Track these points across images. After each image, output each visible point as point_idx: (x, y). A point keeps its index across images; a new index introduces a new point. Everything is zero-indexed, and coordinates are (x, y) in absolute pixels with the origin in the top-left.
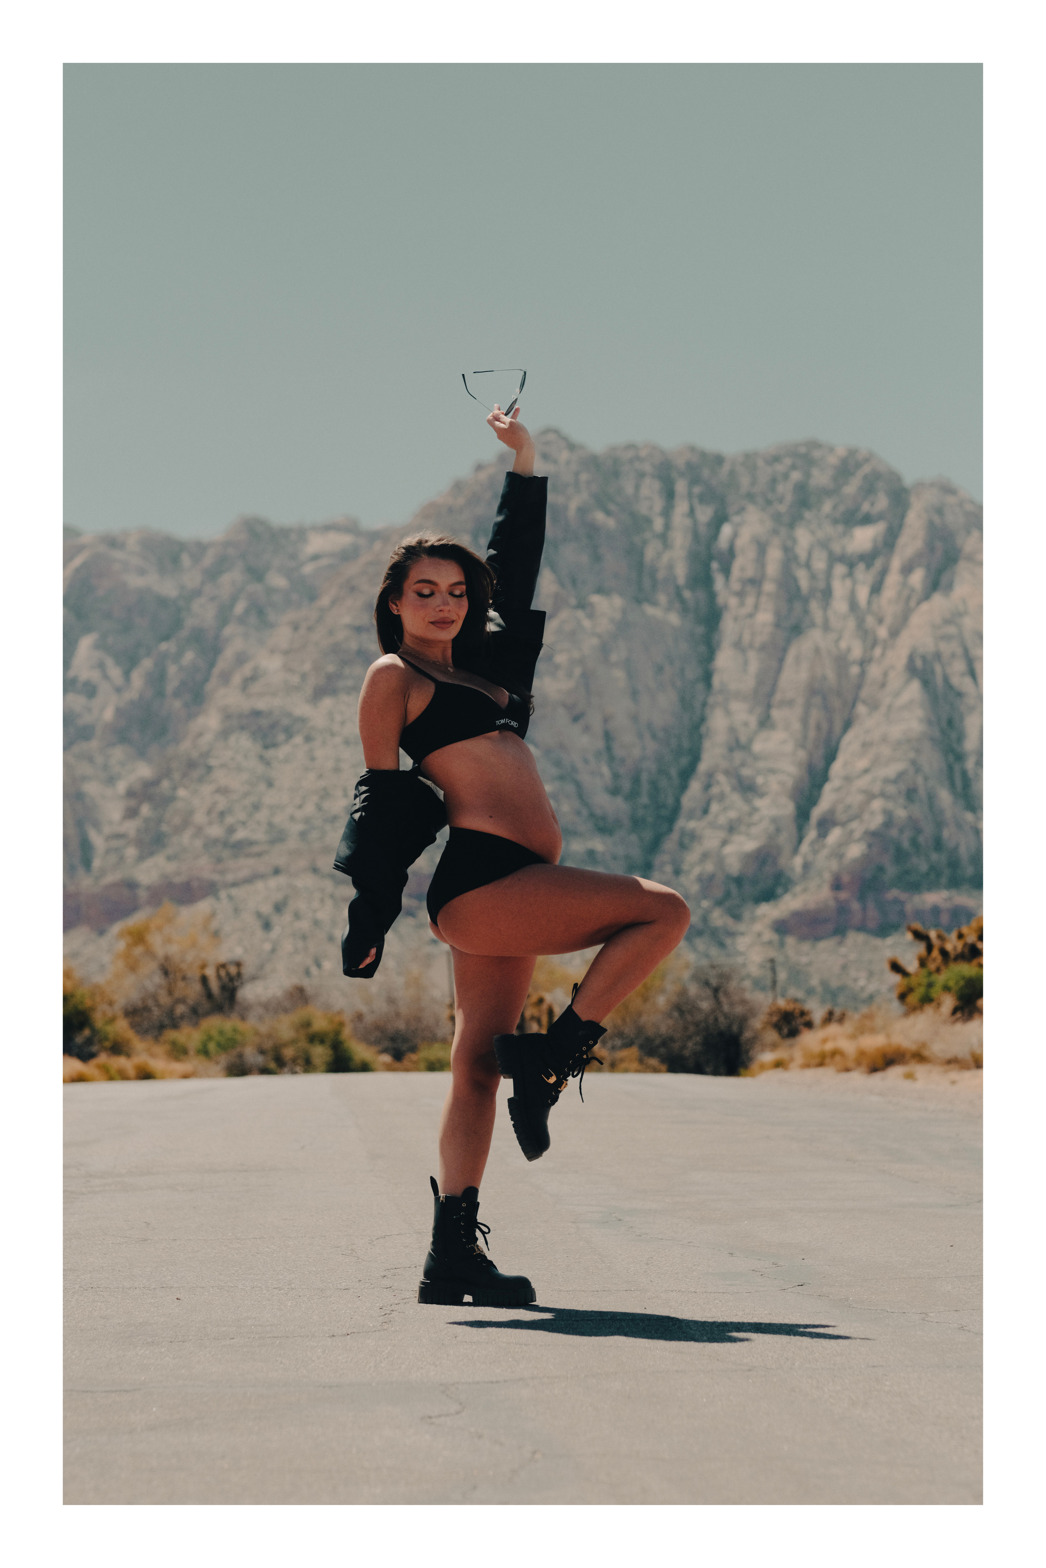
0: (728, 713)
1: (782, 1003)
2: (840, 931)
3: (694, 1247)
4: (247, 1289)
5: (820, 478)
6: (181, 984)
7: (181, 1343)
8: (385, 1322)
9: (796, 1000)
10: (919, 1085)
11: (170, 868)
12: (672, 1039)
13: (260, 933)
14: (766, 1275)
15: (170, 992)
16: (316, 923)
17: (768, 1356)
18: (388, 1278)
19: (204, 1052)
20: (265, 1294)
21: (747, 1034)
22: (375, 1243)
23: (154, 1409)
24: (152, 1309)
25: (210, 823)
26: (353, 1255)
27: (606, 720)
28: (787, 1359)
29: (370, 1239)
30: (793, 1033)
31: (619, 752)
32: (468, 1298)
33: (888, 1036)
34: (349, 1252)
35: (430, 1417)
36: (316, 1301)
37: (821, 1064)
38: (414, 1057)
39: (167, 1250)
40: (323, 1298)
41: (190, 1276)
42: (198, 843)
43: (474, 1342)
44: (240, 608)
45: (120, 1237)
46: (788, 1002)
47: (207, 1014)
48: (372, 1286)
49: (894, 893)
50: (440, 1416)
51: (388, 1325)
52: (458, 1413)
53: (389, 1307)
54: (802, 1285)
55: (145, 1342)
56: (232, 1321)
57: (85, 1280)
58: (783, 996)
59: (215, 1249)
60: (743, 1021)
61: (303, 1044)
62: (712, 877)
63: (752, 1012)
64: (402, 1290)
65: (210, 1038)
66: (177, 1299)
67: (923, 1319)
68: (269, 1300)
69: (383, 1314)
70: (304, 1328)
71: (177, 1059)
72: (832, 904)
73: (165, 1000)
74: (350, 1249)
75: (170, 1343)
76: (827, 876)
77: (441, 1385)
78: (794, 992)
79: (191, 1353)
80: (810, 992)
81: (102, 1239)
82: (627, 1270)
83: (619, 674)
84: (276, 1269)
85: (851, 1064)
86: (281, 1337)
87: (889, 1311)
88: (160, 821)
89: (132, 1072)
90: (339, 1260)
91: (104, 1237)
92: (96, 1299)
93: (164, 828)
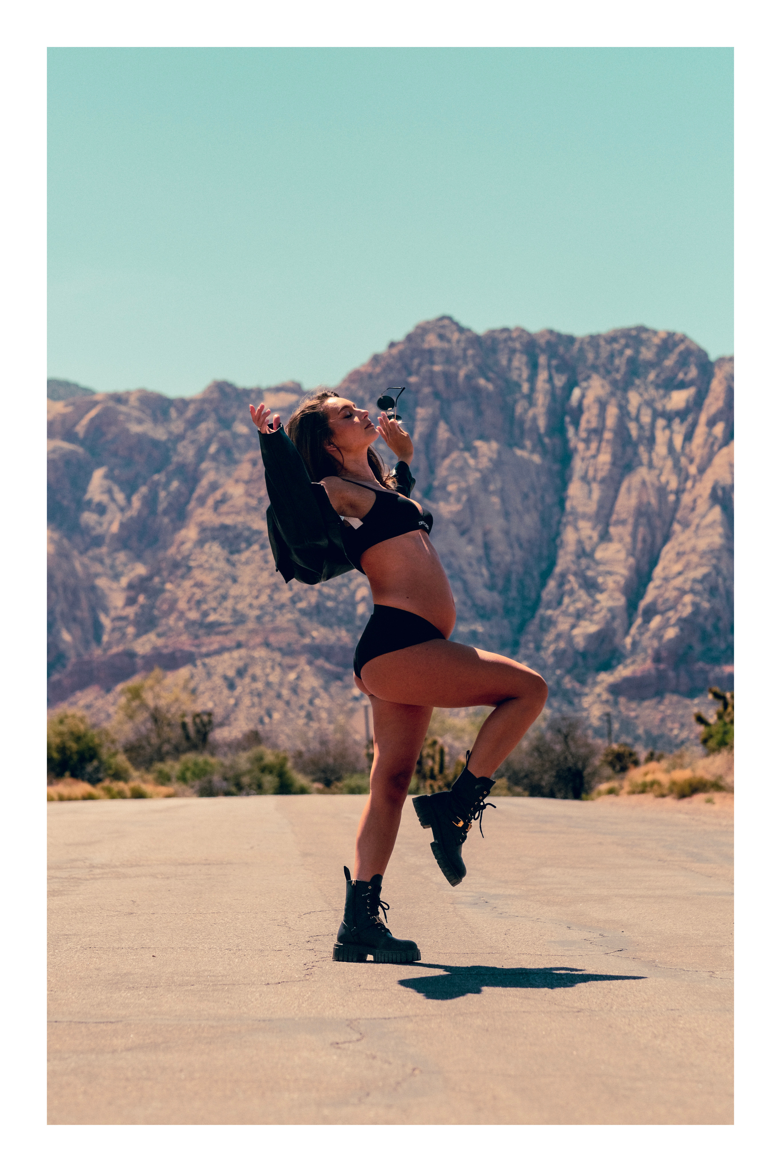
0: (577, 529)
1: (615, 746)
2: (659, 694)
3: (541, 922)
4: (205, 950)
5: (647, 354)
6: (166, 729)
7: (154, 988)
8: (307, 975)
9: (626, 745)
10: (716, 807)
11: (160, 642)
12: (533, 773)
13: (226, 692)
14: (594, 943)
15: (159, 736)
16: (268, 684)
17: (593, 1002)
18: (311, 943)
19: (183, 779)
20: (219, 953)
21: (588, 770)
22: (303, 917)
23: (132, 1036)
24: (134, 963)
25: (190, 609)
26: (286, 926)
27: (486, 534)
28: (607, 1004)
29: (299, 914)
30: (624, 769)
31: (495, 558)
32: (370, 957)
33: (693, 770)
34: (283, 924)
35: (338, 1044)
36: (257, 958)
37: (643, 792)
38: (340, 785)
39: (147, 921)
40: (262, 957)
41: (163, 940)
42: (181, 624)
43: (373, 990)
44: (213, 449)
45: (113, 911)
46: (621, 745)
47: (185, 751)
48: (299, 948)
49: (700, 665)
50: (345, 1042)
51: (309, 977)
52: (358, 1040)
53: (311, 963)
54: (621, 951)
55: (128, 987)
56: (193, 973)
57: (85, 942)
58: (616, 741)
59: (183, 921)
60: (586, 760)
61: (257, 773)
62: (564, 652)
63: (592, 752)
64: (321, 952)
65: (187, 769)
66: (153, 956)
67: (711, 976)
68: (221, 958)
69: (306, 968)
70: (247, 978)
71: (163, 784)
72: (653, 672)
73: (154, 740)
74: (284, 921)
75: (146, 988)
76: (650, 651)
77: (347, 1020)
78: (626, 739)
79: (161, 995)
80: (637, 738)
81: (99, 913)
82: (491, 939)
83: (495, 500)
84: (228, 935)
85: (665, 792)
86: (229, 985)
87: (685, 969)
88: (152, 607)
89: (128, 793)
90: (275, 929)
91: (101, 911)
92: (93, 956)
93: (156, 612)
